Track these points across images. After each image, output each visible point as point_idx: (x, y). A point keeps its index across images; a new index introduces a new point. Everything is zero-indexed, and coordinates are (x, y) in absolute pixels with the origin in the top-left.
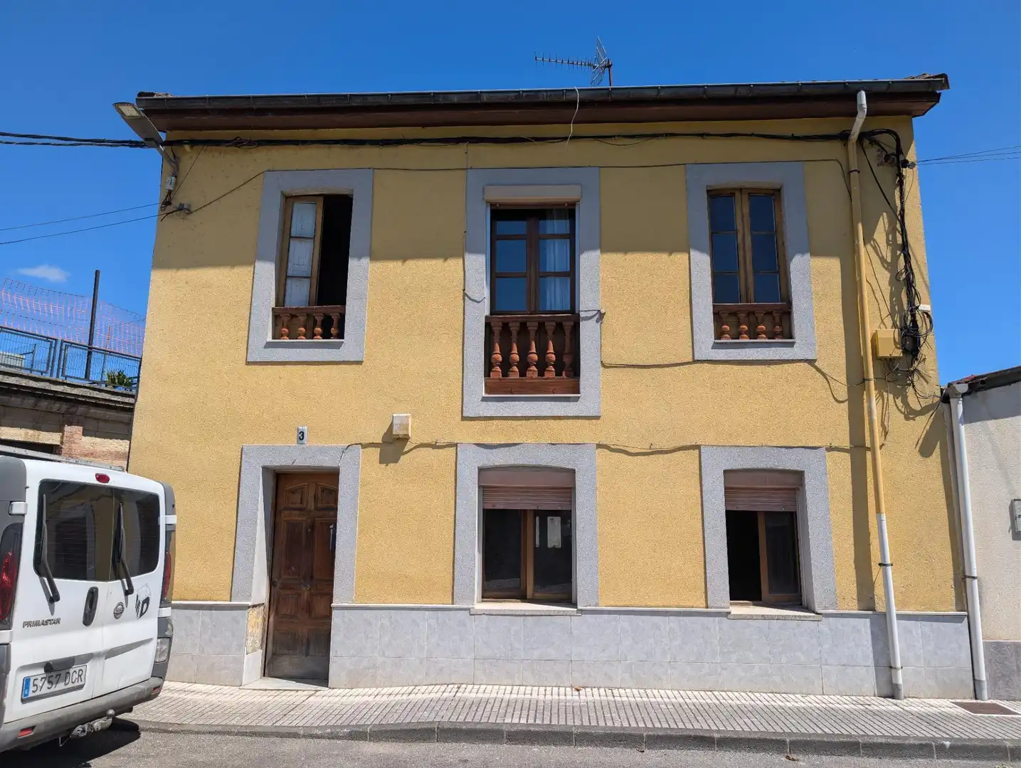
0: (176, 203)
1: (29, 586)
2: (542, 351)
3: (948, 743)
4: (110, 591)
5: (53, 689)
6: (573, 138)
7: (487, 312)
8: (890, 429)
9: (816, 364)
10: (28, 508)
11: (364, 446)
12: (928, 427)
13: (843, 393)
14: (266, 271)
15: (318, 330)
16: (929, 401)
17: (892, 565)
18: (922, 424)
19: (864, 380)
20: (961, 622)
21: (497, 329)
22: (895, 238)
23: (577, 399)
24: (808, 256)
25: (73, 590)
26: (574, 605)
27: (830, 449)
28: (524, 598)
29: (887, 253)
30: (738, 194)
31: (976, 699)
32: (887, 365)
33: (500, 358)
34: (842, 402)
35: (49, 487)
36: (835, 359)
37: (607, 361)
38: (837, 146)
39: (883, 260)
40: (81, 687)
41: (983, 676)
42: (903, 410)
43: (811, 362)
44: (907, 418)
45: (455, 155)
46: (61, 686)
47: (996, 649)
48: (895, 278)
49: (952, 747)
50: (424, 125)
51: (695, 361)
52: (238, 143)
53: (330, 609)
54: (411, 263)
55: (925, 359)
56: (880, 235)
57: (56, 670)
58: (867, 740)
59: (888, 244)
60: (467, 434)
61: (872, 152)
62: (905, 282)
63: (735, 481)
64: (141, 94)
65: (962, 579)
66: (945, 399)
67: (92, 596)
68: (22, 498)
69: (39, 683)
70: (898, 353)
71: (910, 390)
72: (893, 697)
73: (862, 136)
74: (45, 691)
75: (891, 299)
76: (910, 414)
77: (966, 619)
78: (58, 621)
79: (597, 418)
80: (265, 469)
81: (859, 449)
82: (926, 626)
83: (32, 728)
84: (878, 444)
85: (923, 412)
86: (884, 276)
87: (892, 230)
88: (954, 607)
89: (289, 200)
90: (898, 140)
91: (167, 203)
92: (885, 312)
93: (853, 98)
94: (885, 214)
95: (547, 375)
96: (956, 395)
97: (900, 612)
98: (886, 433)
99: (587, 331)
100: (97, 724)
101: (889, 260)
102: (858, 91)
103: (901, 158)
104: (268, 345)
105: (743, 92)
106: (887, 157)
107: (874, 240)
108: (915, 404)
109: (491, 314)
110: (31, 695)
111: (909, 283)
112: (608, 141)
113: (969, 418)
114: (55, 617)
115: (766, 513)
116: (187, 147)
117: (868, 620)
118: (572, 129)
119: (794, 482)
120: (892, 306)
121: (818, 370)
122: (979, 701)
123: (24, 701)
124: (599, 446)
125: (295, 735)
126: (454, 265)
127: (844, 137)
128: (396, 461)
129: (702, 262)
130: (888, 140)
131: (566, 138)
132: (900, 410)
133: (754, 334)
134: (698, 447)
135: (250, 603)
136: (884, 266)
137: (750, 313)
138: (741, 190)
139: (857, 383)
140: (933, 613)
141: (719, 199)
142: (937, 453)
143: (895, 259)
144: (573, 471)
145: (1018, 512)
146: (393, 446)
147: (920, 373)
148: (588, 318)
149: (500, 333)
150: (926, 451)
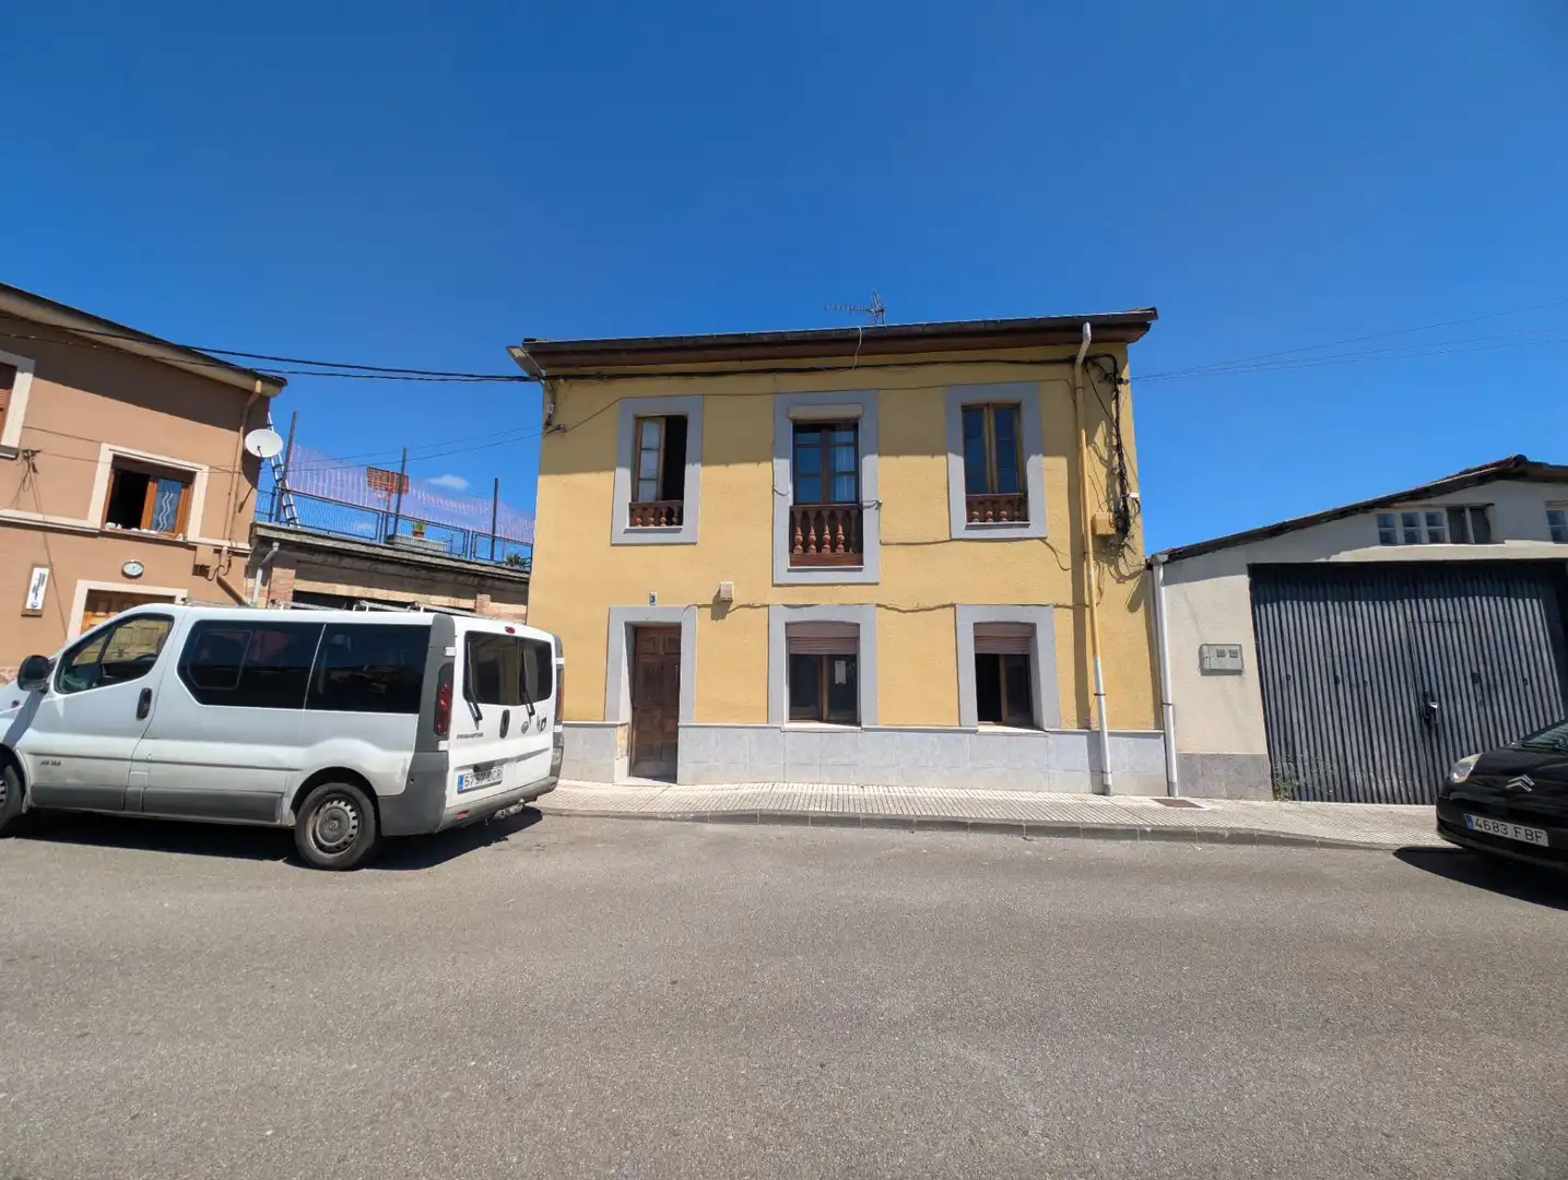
0: (556, 422)
1: (460, 707)
2: (834, 533)
3: (1149, 829)
4: (518, 713)
5: (480, 784)
6: (857, 367)
7: (791, 503)
8: (1105, 591)
9: (1047, 541)
10: (457, 651)
11: (699, 607)
12: (1135, 589)
13: (1067, 563)
14: (624, 475)
15: (664, 519)
16: (1137, 569)
17: (1104, 695)
18: (1132, 585)
19: (1085, 553)
20: (1159, 738)
21: (798, 517)
22: (1111, 441)
23: (861, 570)
24: (1041, 456)
25: (492, 712)
26: (859, 725)
27: (1057, 606)
28: (820, 719)
29: (1104, 453)
30: (986, 409)
31: (1169, 795)
32: (1103, 541)
33: (801, 538)
34: (1067, 570)
35: (471, 637)
36: (1061, 537)
37: (884, 540)
38: (1066, 368)
39: (1101, 458)
40: (499, 783)
41: (1175, 779)
42: (1115, 576)
43: (1042, 539)
44: (1118, 582)
45: (765, 381)
46: (485, 782)
47: (1187, 760)
48: (1110, 473)
49: (1152, 832)
50: (741, 360)
51: (952, 540)
52: (600, 377)
53: (677, 727)
54: (731, 467)
55: (1133, 536)
56: (1099, 439)
57: (482, 770)
58: (1085, 826)
59: (1106, 446)
60: (777, 597)
61: (1094, 373)
62: (1119, 476)
63: (982, 631)
64: (526, 340)
65: (1160, 705)
66: (1149, 567)
67: (506, 717)
68: (453, 645)
69: (470, 779)
70: (1112, 531)
71: (1121, 560)
72: (1104, 794)
73: (1086, 360)
74: (474, 785)
75: (1107, 490)
76: (1121, 579)
77: (1162, 736)
78: (481, 735)
79: (877, 584)
80: (626, 623)
81: (1080, 607)
82: (1132, 740)
83: (466, 812)
84: (1095, 603)
85: (1131, 577)
86: (1102, 471)
87: (1110, 434)
88: (1153, 727)
89: (640, 420)
90: (1115, 363)
91: (548, 424)
92: (1102, 499)
93: (1080, 329)
94: (1103, 422)
95: (838, 551)
96: (1158, 564)
97: (1110, 731)
98: (1101, 594)
99: (868, 517)
100: (512, 809)
101: (1106, 458)
102: (1085, 322)
103: (1118, 376)
104: (627, 531)
105: (992, 327)
106: (1106, 376)
107: (1095, 443)
108: (1124, 571)
109: (795, 504)
110: (464, 788)
111: (1122, 476)
112: (884, 368)
113: (1167, 582)
114: (479, 732)
115: (1006, 656)
116: (562, 381)
117: (1085, 737)
118: (856, 360)
119: (1028, 632)
120: (1108, 495)
121: (1048, 544)
122: (1172, 798)
123: (461, 791)
124: (878, 605)
125: (656, 818)
126: (765, 467)
127: (1072, 360)
128: (723, 618)
129: (957, 463)
130: (1107, 364)
131: (850, 368)
132: (1113, 576)
133: (997, 518)
134: (953, 605)
135: (618, 723)
136: (1102, 464)
137: (994, 502)
138: (987, 405)
139: (1079, 556)
140: (1137, 731)
141: (972, 414)
142: (1142, 609)
143: (1111, 457)
144: (858, 625)
145: (1206, 655)
146: (721, 606)
147: (1129, 547)
148: (869, 507)
149: (801, 519)
150: (1133, 607)
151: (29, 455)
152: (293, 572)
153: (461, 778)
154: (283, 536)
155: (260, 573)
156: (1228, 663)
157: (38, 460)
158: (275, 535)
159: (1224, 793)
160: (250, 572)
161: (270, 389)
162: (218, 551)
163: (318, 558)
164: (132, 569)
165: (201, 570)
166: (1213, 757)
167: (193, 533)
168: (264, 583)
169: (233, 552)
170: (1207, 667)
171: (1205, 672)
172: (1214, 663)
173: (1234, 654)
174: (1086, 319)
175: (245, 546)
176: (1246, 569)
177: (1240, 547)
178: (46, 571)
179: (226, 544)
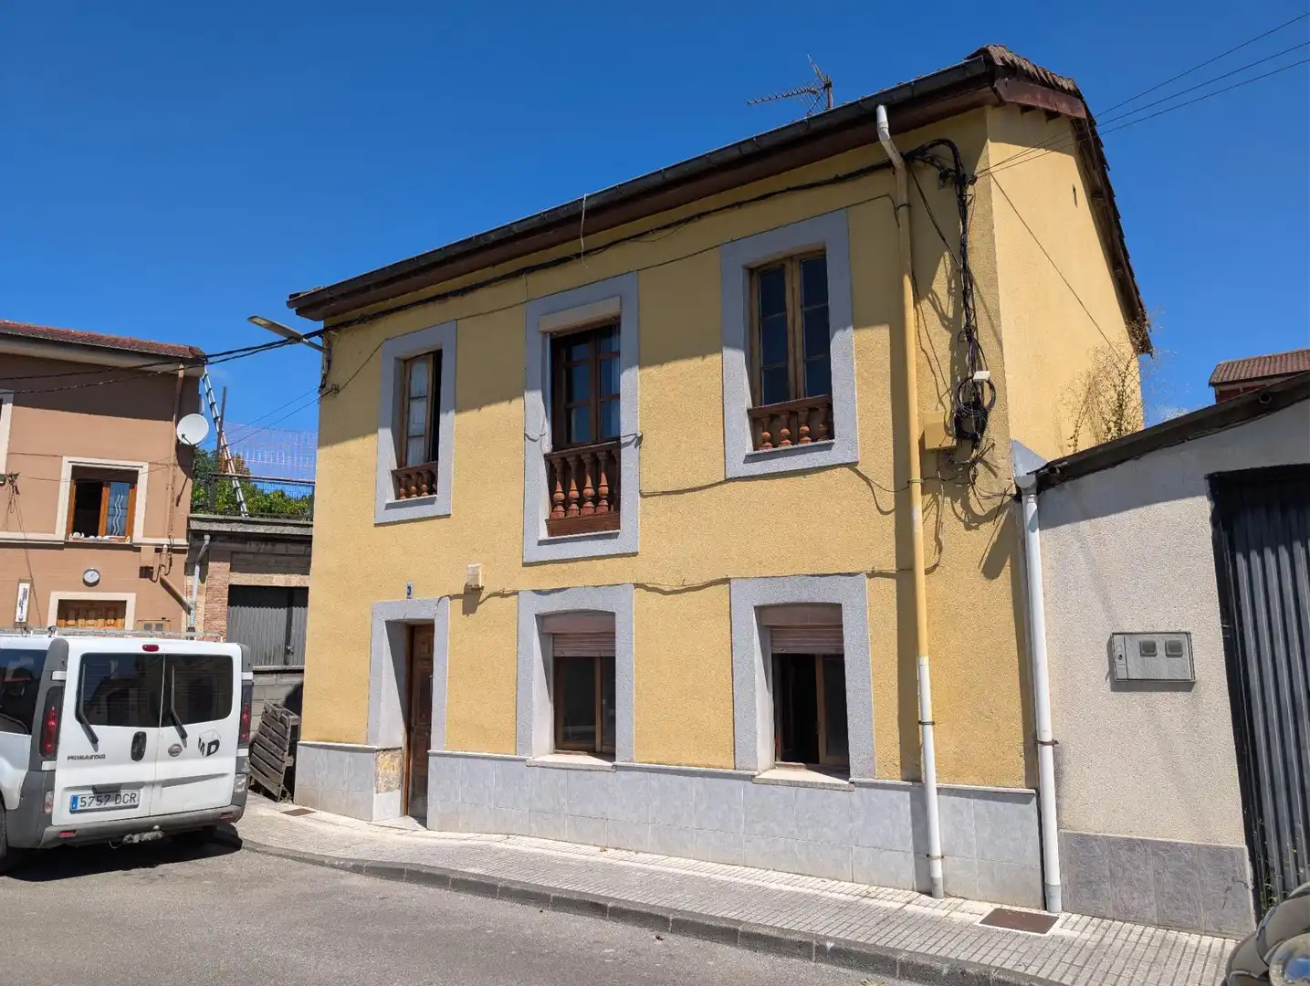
0: (329, 386)
1: (70, 729)
2: (596, 485)
5: (102, 806)
7: (548, 449)
8: (946, 543)
9: (858, 468)
11: (452, 598)
12: (995, 538)
13: (888, 502)
14: (386, 435)
15: (424, 487)
16: (997, 501)
17: (933, 723)
18: (987, 534)
19: (908, 483)
20: (1028, 803)
21: (558, 466)
22: (957, 284)
23: (616, 536)
24: (850, 330)
27: (872, 575)
28: (592, 752)
29: (948, 307)
30: (788, 264)
31: (1046, 909)
32: (946, 453)
33: (562, 497)
34: (888, 513)
35: (88, 660)
36: (881, 465)
37: (646, 490)
39: (943, 317)
40: (136, 806)
42: (963, 518)
43: (852, 466)
44: (968, 528)
45: (516, 289)
46: (111, 804)
47: (1078, 845)
48: (956, 339)
49: (832, 949)
50: (494, 264)
51: (727, 480)
52: (363, 320)
53: (428, 755)
54: (486, 410)
55: (993, 445)
56: (941, 283)
57: (106, 793)
59: (949, 292)
60: (526, 580)
61: (927, 176)
62: (968, 344)
63: (768, 619)
64: (291, 296)
65: (1033, 744)
66: (1018, 498)
67: (139, 741)
68: (64, 667)
69: (88, 801)
70: (950, 442)
71: (972, 489)
72: (930, 894)
73: (908, 158)
74: (93, 807)
75: (952, 369)
76: (973, 522)
77: (1035, 799)
78: (103, 757)
79: (635, 554)
80: (389, 623)
81: (906, 572)
82: (980, 804)
83: (74, 831)
84: (921, 567)
85: (990, 517)
86: (942, 341)
87: (955, 274)
88: (1023, 782)
89: (406, 364)
90: (954, 149)
91: (322, 387)
92: (942, 390)
93: (874, 116)
94: (947, 254)
95: (600, 510)
96: (1027, 491)
97: (941, 785)
98: (940, 550)
99: (628, 457)
100: (147, 836)
101: (950, 315)
102: (874, 107)
103: (963, 172)
104: (389, 506)
105: (748, 149)
106: (945, 177)
107: (933, 292)
108: (977, 507)
109: (554, 450)
110: (79, 808)
112: (644, 239)
113: (1047, 520)
114: (99, 753)
115: (825, 656)
116: (337, 331)
118: (582, 243)
119: (829, 618)
120: (953, 378)
121: (860, 475)
122: (1046, 913)
123: (73, 811)
124: (637, 586)
126: (518, 403)
127: (891, 163)
128: (474, 611)
129: (734, 362)
130: (943, 155)
131: (578, 256)
132: (960, 519)
133: (797, 438)
134: (727, 581)
135: (376, 747)
136: (944, 325)
137: (793, 413)
138: (791, 258)
139: (904, 488)
140: (994, 789)
141: (766, 279)
142: (1006, 572)
143: (958, 314)
144: (613, 614)
145: (1119, 651)
146: (471, 597)
147: (986, 464)
148: (628, 444)
149: (561, 470)
150: (991, 570)
151: (13, 477)
152: (227, 565)
153: (75, 799)
154: (215, 527)
155: (197, 568)
156: (1162, 667)
157: (18, 482)
158: (206, 526)
159: (1151, 913)
160: (188, 570)
161: (193, 371)
162: (158, 550)
163: (252, 547)
164: (91, 578)
165: (146, 572)
166: (1131, 845)
167: (138, 536)
168: (202, 579)
169: (173, 549)
170: (1122, 675)
171: (1122, 685)
172: (1135, 668)
173: (1174, 650)
174: (882, 98)
175: (182, 541)
176: (1205, 485)
177: (1188, 443)
178: (27, 586)
179: (165, 541)
